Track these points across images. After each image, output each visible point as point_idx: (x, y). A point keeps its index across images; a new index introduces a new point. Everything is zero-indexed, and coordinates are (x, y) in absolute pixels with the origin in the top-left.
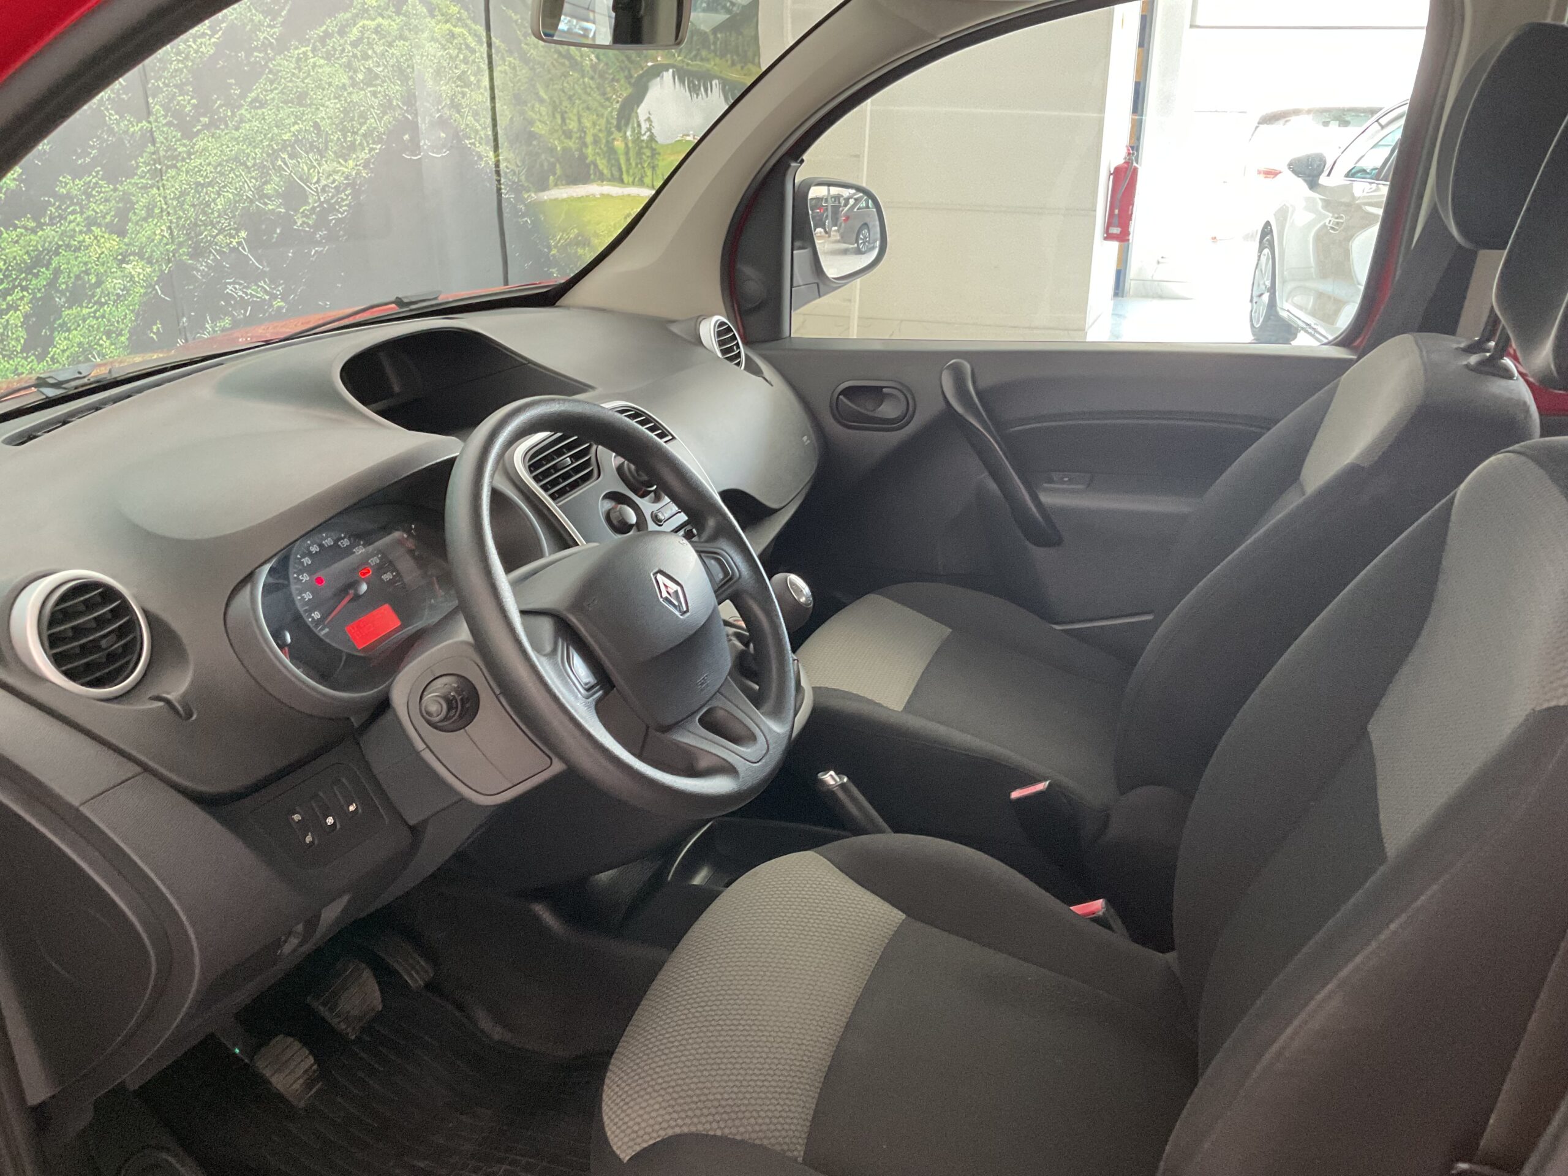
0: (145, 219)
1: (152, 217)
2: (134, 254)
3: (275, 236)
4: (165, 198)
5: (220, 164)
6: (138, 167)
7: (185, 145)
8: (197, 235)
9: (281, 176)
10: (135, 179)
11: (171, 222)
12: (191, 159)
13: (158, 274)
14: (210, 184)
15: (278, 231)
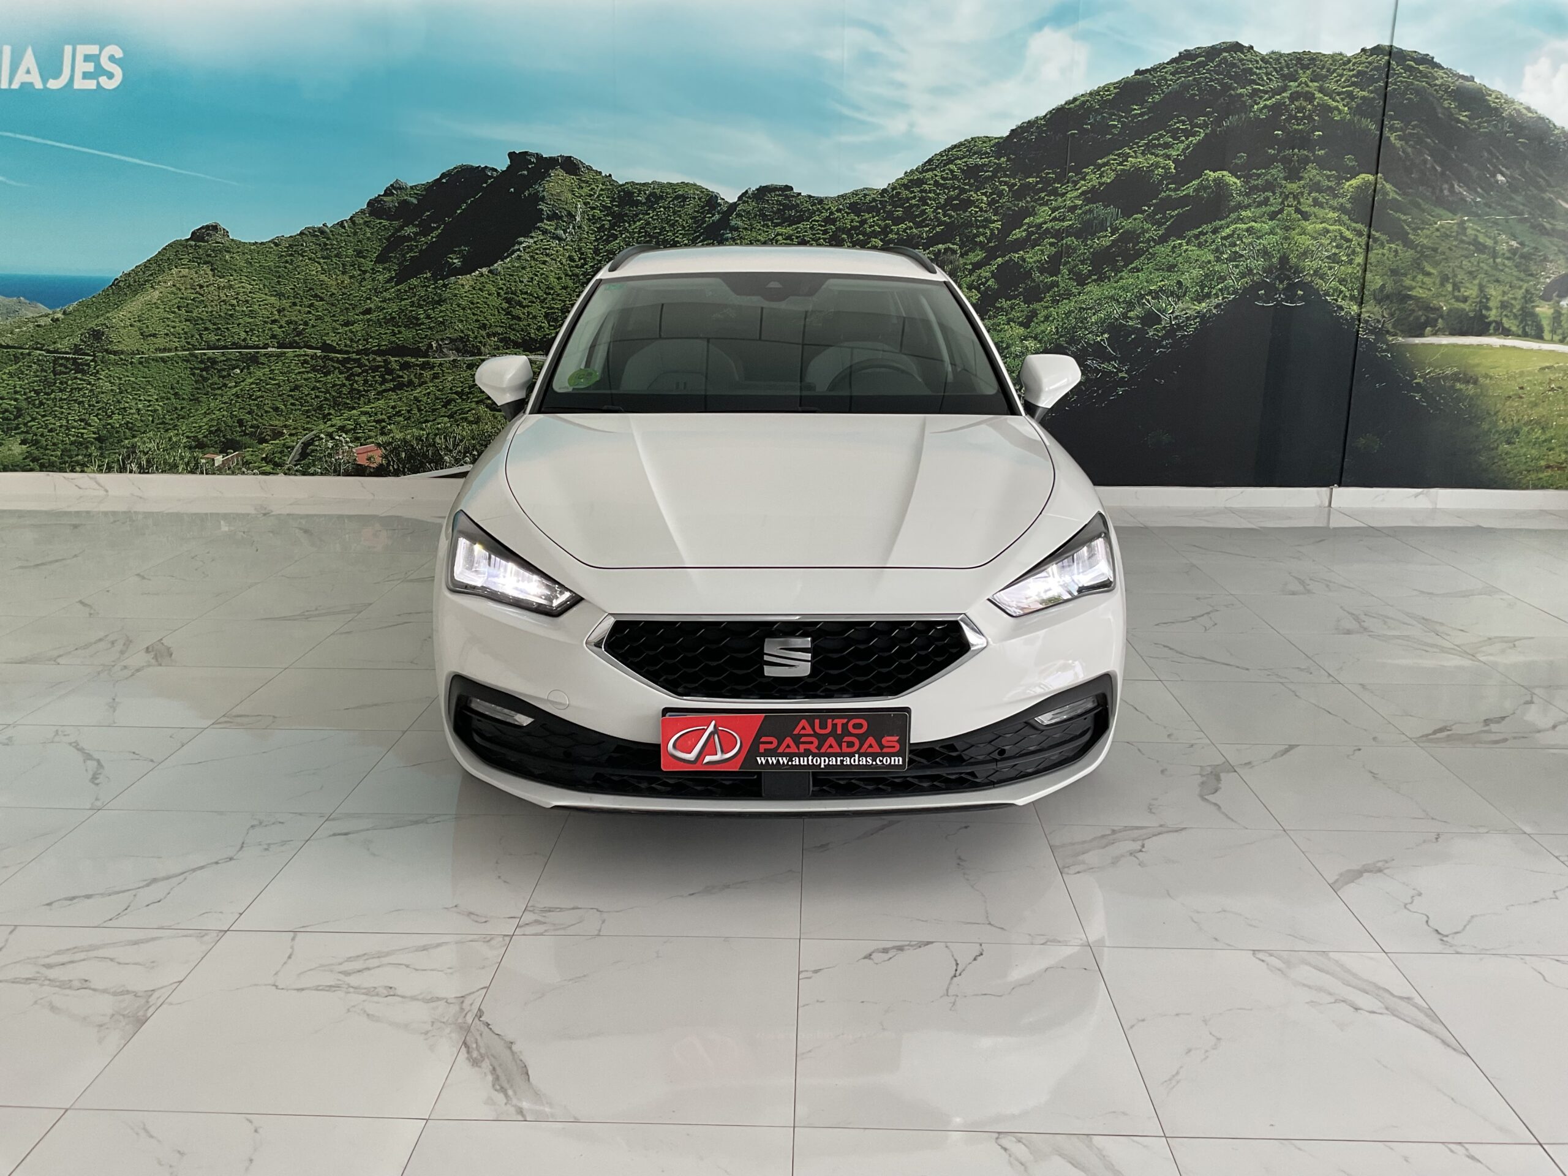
0: (1043, 322)
1: (1048, 321)
2: (1031, 337)
3: (1130, 339)
4: (1057, 313)
5: (1099, 299)
6: (1045, 297)
7: (1078, 289)
8: (1074, 333)
9: (1143, 308)
10: (1042, 303)
11: (1059, 325)
12: (1079, 295)
13: (1043, 348)
14: (1090, 309)
15: (1133, 337)
